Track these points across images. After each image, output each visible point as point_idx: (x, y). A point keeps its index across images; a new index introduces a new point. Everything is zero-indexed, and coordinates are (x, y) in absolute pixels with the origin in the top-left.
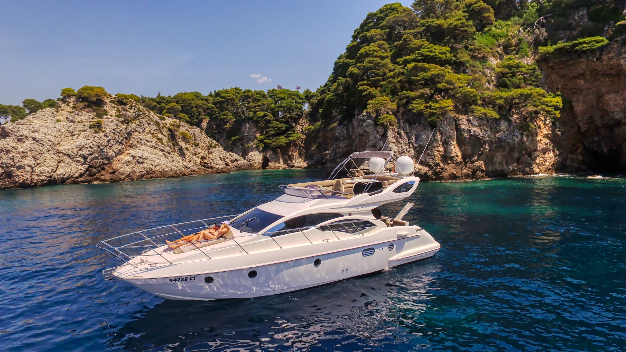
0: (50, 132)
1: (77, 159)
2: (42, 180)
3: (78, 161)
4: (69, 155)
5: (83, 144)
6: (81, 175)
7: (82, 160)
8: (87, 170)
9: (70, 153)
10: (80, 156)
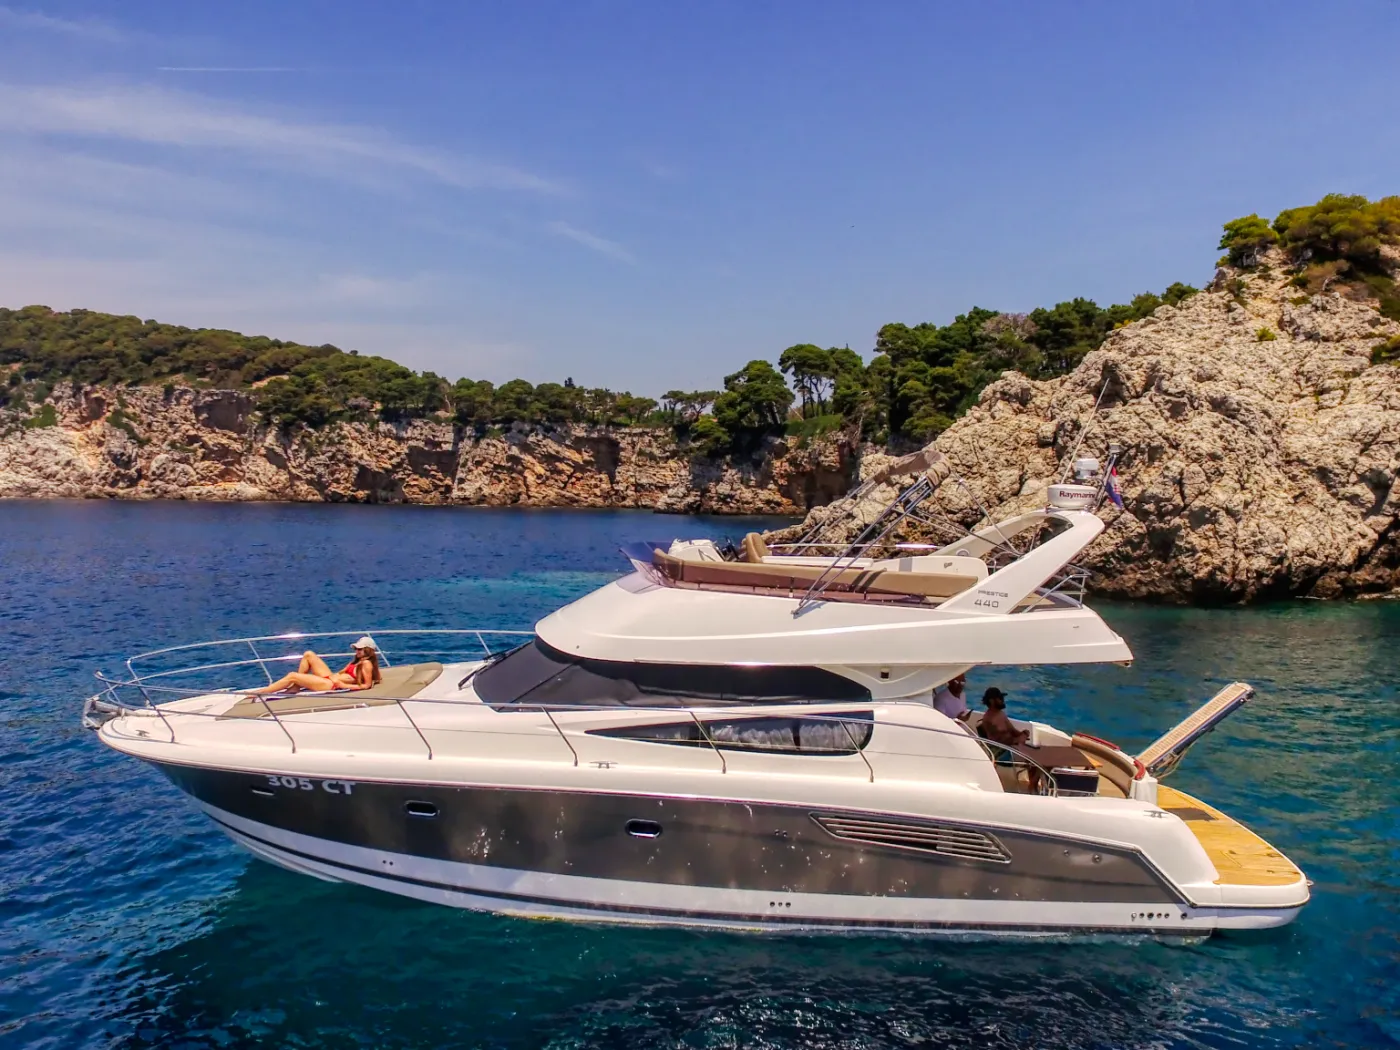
0: (1250, 378)
1: (1350, 490)
2: (1260, 574)
3: (1353, 499)
4: (1323, 474)
5: (1376, 424)
6: (1362, 559)
7: (1367, 494)
8: (1383, 538)
9: (1328, 462)
10: (1362, 478)
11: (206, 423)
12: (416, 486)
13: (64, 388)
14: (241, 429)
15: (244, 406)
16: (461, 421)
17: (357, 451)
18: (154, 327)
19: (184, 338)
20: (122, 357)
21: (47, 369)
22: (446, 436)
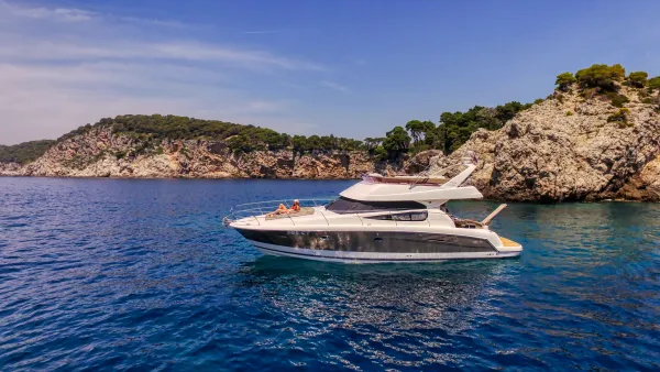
0: (563, 128)
1: (599, 165)
3: (600, 169)
4: (589, 160)
5: (608, 143)
6: (603, 189)
7: (604, 166)
8: (611, 182)
9: (591, 156)
10: (603, 161)
11: (211, 152)
12: (280, 172)
13: (165, 141)
14: (223, 153)
15: (223, 146)
16: (295, 150)
17: (260, 161)
18: (194, 120)
19: (204, 124)
20: (184, 131)
21: (159, 135)
22: (290, 155)
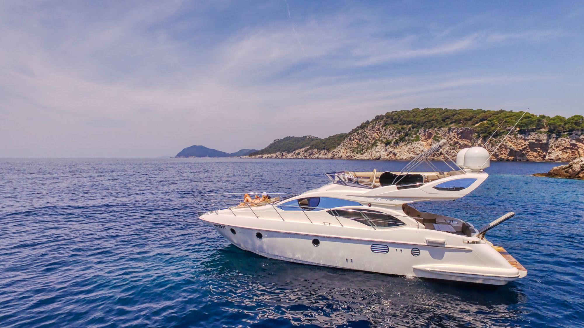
11: (460, 138)
12: (532, 155)
13: (421, 131)
14: (471, 139)
15: (472, 132)
16: (550, 132)
17: (509, 144)
18: (447, 110)
19: (455, 113)
20: (437, 120)
22: (544, 138)
